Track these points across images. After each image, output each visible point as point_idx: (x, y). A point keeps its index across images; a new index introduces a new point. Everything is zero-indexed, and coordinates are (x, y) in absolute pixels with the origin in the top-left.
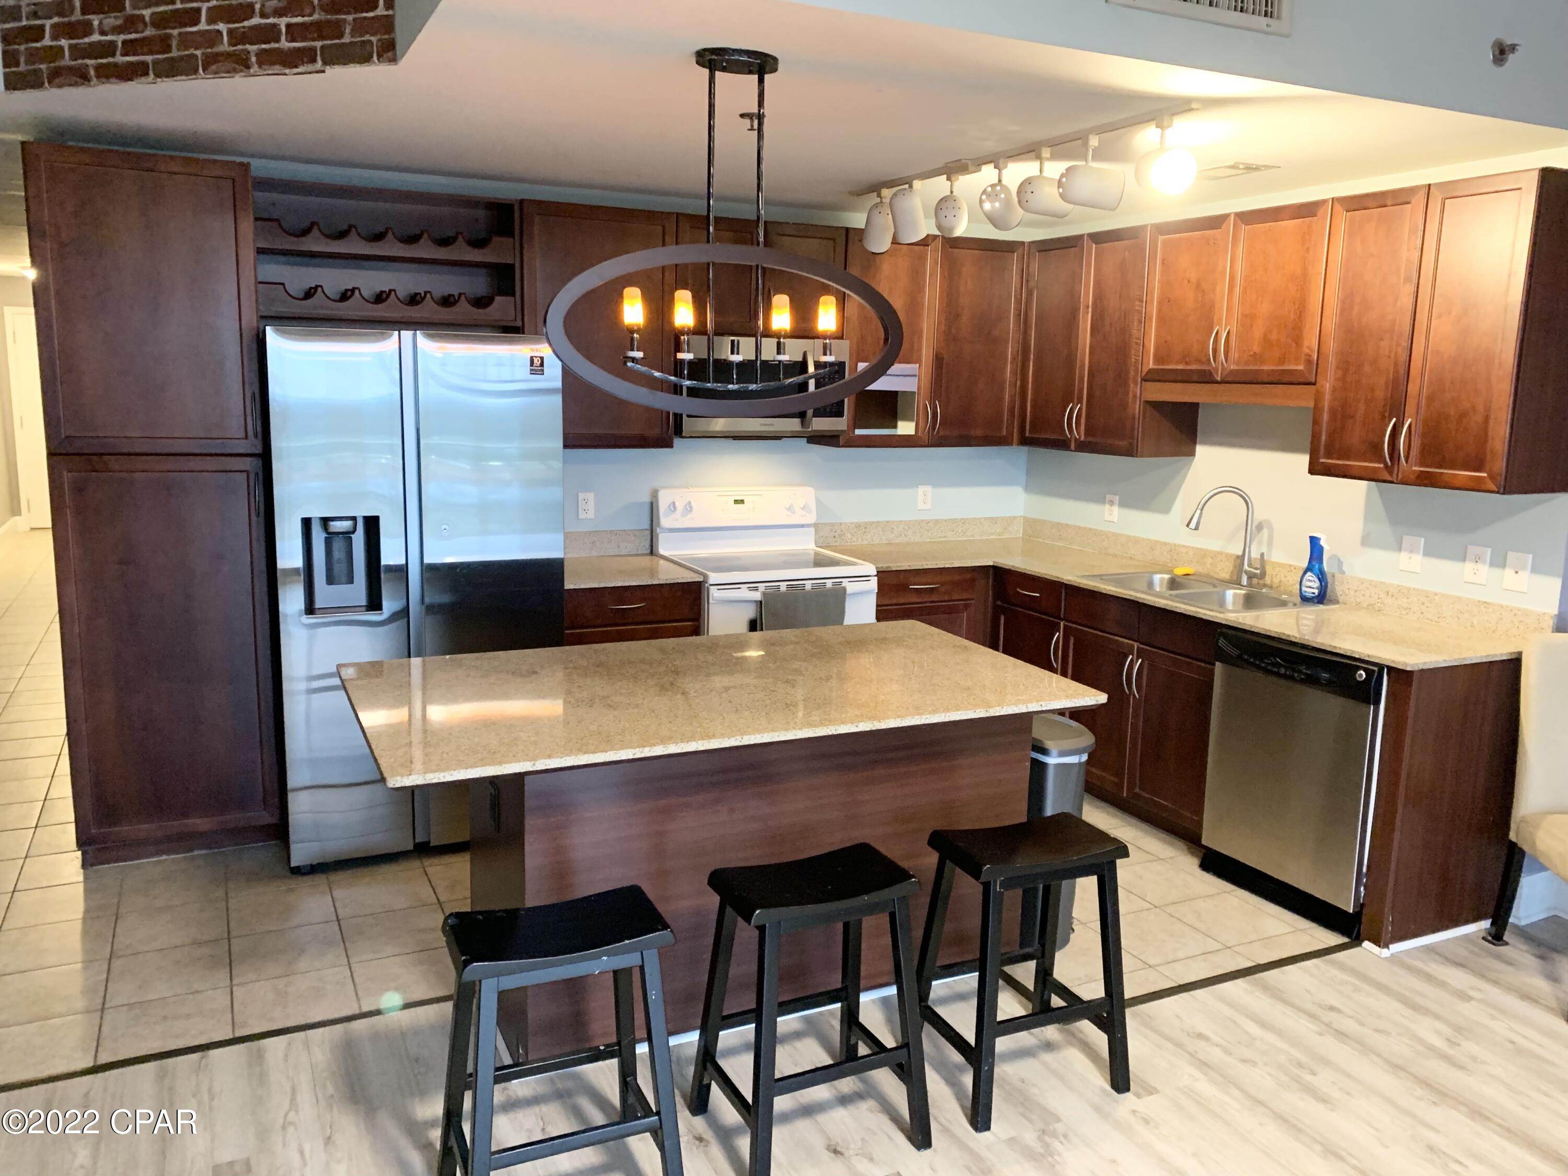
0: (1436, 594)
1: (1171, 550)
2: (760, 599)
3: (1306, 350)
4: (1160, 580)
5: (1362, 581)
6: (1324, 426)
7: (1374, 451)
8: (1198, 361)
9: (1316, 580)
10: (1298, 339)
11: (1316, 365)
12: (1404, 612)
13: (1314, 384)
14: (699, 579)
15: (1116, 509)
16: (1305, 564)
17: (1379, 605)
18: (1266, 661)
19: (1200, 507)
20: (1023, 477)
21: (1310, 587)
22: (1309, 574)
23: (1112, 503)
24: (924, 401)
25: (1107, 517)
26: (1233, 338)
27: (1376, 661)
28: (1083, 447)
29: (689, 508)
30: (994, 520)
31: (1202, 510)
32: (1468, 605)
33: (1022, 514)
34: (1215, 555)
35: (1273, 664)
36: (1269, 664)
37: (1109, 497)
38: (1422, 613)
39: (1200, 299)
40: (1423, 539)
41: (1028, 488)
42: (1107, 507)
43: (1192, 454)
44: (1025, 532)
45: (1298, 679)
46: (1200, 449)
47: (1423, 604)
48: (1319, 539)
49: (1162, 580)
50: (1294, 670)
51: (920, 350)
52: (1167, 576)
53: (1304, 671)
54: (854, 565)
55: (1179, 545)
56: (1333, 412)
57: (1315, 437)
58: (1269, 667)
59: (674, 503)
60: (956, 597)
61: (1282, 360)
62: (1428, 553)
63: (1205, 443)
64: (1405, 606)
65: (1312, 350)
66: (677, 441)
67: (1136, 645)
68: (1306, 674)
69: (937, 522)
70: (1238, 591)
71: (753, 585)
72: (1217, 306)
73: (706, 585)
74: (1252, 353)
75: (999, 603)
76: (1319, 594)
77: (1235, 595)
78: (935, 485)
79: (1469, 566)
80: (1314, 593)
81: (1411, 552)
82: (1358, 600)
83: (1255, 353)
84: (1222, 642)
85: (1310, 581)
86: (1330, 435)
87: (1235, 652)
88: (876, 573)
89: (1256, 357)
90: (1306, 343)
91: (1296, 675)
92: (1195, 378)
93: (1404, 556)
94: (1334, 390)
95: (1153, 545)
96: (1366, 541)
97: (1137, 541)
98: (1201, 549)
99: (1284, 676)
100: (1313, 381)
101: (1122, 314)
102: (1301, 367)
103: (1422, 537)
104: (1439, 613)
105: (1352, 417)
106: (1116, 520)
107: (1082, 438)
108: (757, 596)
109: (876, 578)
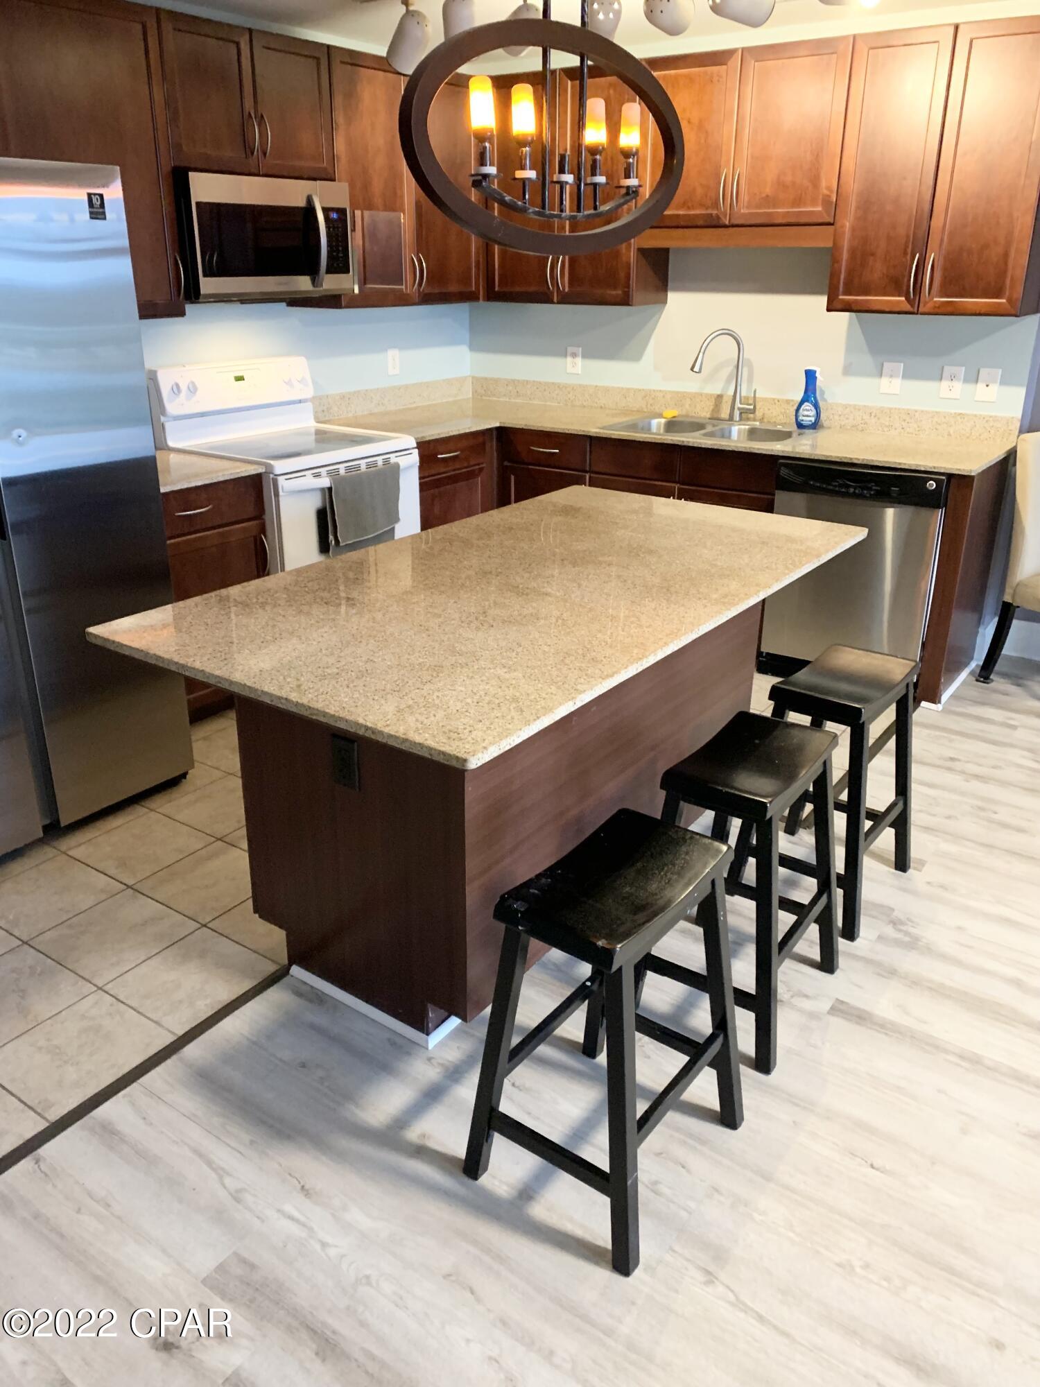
0: (916, 411)
1: (645, 397)
2: (329, 485)
3: (826, 192)
4: (657, 424)
5: (846, 406)
6: (844, 263)
7: (896, 285)
8: (702, 205)
9: (813, 408)
10: (815, 180)
11: (835, 206)
12: (886, 429)
13: (832, 224)
14: (261, 470)
15: (579, 360)
16: (799, 395)
17: (862, 425)
18: (834, 484)
19: (702, 350)
20: (466, 335)
21: (807, 416)
22: (806, 404)
23: (574, 355)
24: (410, 255)
25: (570, 369)
26: (743, 182)
27: (942, 471)
28: (565, 299)
29: (193, 389)
30: (449, 382)
31: (704, 353)
32: (945, 417)
33: (469, 374)
34: (694, 397)
35: (840, 486)
36: (835, 486)
37: (570, 350)
38: (903, 428)
39: (703, 141)
40: (902, 364)
41: (473, 347)
42: (569, 359)
43: (665, 302)
44: (475, 392)
45: (868, 495)
46: (672, 296)
47: (904, 420)
48: (815, 372)
49: (659, 424)
50: (863, 488)
51: (402, 197)
52: (663, 421)
53: (874, 488)
54: (389, 439)
55: (654, 391)
56: (853, 252)
57: (834, 276)
58: (837, 489)
59: (177, 385)
60: (472, 463)
61: (798, 201)
62: (906, 376)
63: (677, 289)
64: (887, 424)
65: (831, 191)
66: (189, 308)
67: (677, 486)
68: (875, 490)
69: (406, 387)
70: (743, 427)
71: (315, 471)
72: (724, 148)
73: (271, 476)
74: (764, 195)
75: (506, 463)
76: (815, 421)
77: (739, 432)
78: (401, 348)
79: (945, 384)
80: (811, 421)
81: (891, 376)
82: (843, 423)
83: (767, 196)
84: (784, 472)
85: (808, 410)
86: (850, 273)
87: (799, 480)
88: (415, 445)
89: (768, 201)
90: (824, 184)
91: (865, 492)
92: (701, 223)
93: (885, 381)
94: (853, 229)
95: (625, 393)
96: (848, 370)
97: (607, 390)
98: (678, 393)
99: (855, 496)
100: (832, 222)
101: (609, 158)
102: (819, 209)
103: (901, 362)
104: (918, 427)
105: (873, 254)
106: (580, 373)
107: (567, 290)
108: (325, 482)
109: (417, 450)
